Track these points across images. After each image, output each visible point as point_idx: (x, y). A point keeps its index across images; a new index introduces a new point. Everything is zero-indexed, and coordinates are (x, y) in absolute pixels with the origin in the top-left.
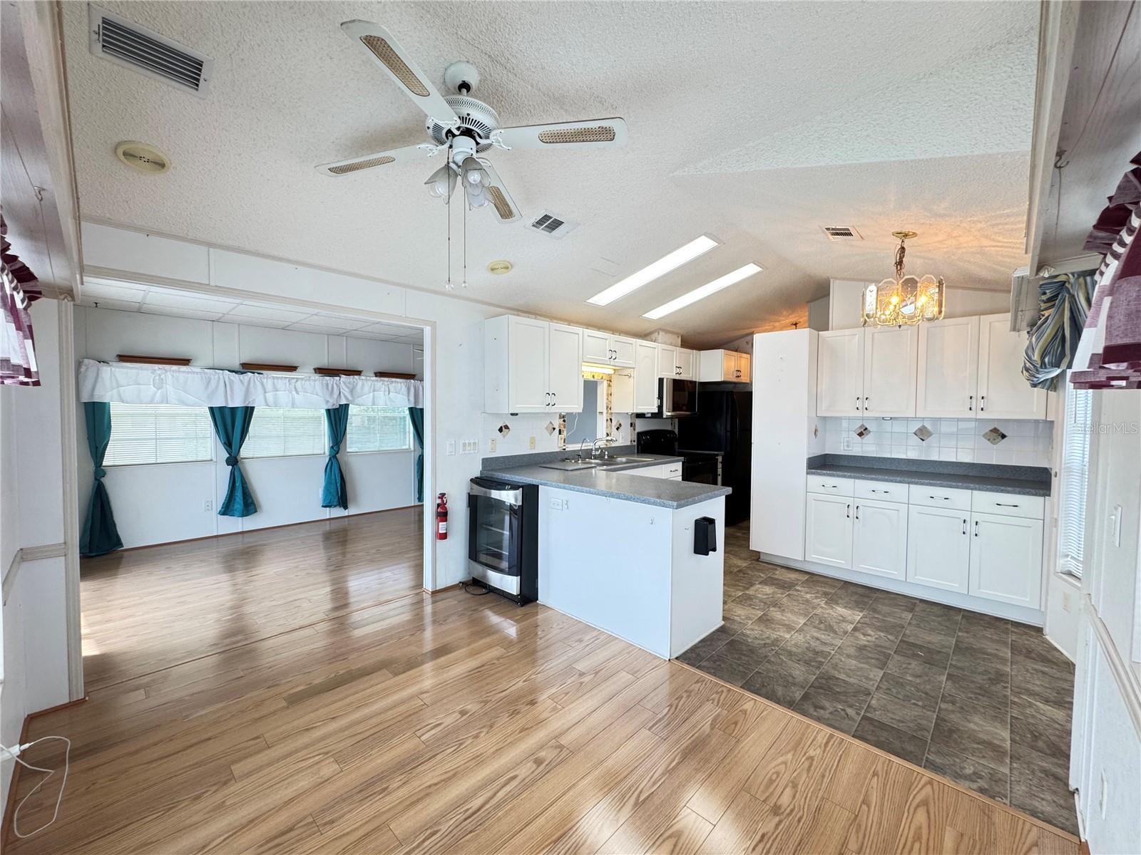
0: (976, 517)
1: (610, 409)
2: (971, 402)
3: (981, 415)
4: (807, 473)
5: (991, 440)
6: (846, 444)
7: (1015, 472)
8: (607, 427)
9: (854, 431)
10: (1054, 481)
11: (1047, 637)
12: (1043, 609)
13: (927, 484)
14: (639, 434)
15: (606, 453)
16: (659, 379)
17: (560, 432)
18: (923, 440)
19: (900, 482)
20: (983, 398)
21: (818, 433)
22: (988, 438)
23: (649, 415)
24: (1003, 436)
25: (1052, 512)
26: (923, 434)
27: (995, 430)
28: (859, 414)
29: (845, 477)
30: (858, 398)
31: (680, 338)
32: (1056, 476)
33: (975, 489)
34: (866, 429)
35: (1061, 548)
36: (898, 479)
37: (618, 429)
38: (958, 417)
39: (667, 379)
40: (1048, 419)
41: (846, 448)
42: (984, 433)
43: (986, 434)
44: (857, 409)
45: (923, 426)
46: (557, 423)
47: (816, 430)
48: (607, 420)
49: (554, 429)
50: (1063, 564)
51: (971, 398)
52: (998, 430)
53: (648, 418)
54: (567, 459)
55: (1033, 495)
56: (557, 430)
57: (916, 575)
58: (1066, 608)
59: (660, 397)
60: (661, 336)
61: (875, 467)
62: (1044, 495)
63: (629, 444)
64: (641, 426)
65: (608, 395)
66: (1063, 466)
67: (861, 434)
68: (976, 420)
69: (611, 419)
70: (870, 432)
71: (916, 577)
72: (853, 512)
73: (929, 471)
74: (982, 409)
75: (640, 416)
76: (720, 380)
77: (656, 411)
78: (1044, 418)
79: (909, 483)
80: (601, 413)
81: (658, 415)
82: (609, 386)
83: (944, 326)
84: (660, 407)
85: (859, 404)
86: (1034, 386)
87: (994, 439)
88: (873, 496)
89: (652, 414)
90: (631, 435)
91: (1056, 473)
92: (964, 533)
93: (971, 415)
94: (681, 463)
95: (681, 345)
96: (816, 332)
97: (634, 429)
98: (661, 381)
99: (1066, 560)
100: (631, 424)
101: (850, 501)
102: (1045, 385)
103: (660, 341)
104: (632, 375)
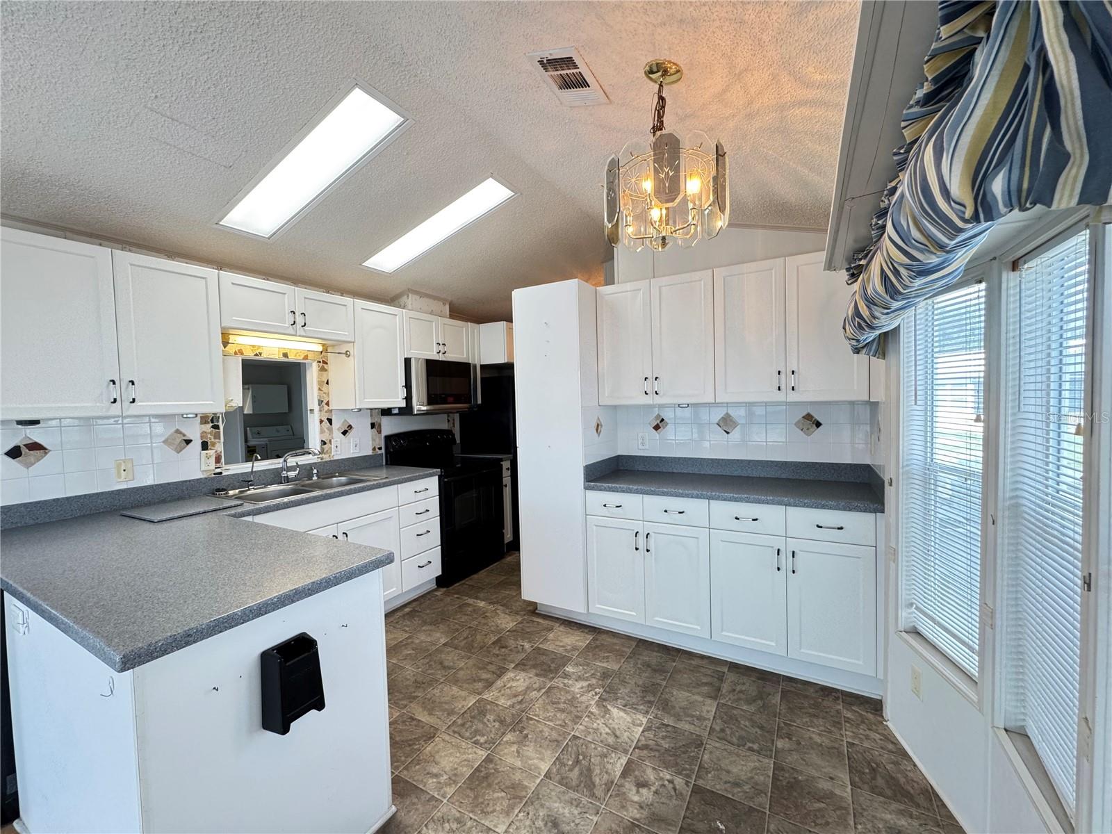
0: (793, 545)
1: (328, 404)
2: (779, 379)
3: (793, 397)
4: (586, 488)
5: (805, 429)
6: (640, 441)
7: (833, 471)
8: (322, 432)
9: (650, 424)
10: (889, 492)
11: (889, 724)
12: (881, 676)
13: (730, 500)
14: (388, 438)
15: (315, 471)
16: (405, 359)
17: (205, 446)
18: (728, 433)
19: (697, 497)
20: (793, 372)
21: (603, 430)
22: (801, 427)
23: (396, 411)
24: (818, 424)
25: (888, 539)
26: (727, 424)
27: (808, 417)
28: (648, 400)
29: (630, 491)
30: (646, 379)
31: (447, 307)
32: (891, 485)
33: (790, 505)
34: (663, 420)
35: (904, 595)
36: (695, 492)
37: (344, 433)
38: (765, 400)
39: (417, 360)
40: (871, 400)
41: (640, 447)
42: (796, 420)
43: (799, 422)
44: (646, 393)
45: (727, 413)
46: (195, 432)
47: (598, 425)
48: (321, 422)
49: (188, 442)
50: (907, 618)
51: (779, 372)
52: (812, 417)
53: (395, 414)
54: (218, 490)
55: (861, 511)
56: (197, 444)
57: (722, 631)
58: (916, 691)
59: (408, 386)
60: (411, 300)
61: (675, 471)
62: (875, 511)
63: (370, 453)
64: (390, 426)
65: (320, 383)
66: (901, 471)
67: (657, 428)
68: (787, 404)
69: (330, 421)
70: (667, 424)
71: (724, 633)
72: (642, 543)
73: (736, 473)
74: (793, 388)
75: (386, 412)
76: (503, 362)
77: (403, 404)
78: (867, 399)
79: (709, 498)
80: (312, 411)
81: (407, 411)
82: (323, 369)
83: (743, 274)
84: (408, 399)
85: (647, 386)
86: (857, 351)
87: (808, 429)
88: (665, 517)
89: (400, 408)
90: (373, 440)
91: (891, 479)
92: (779, 569)
93: (780, 397)
94: (437, 477)
95: (450, 315)
96: (593, 288)
97: (380, 432)
98: (407, 362)
99: (909, 611)
100: (373, 425)
101: (638, 526)
102: (870, 350)
103: (410, 307)
104: (352, 353)
